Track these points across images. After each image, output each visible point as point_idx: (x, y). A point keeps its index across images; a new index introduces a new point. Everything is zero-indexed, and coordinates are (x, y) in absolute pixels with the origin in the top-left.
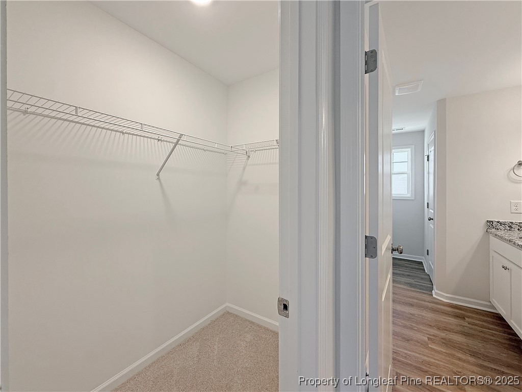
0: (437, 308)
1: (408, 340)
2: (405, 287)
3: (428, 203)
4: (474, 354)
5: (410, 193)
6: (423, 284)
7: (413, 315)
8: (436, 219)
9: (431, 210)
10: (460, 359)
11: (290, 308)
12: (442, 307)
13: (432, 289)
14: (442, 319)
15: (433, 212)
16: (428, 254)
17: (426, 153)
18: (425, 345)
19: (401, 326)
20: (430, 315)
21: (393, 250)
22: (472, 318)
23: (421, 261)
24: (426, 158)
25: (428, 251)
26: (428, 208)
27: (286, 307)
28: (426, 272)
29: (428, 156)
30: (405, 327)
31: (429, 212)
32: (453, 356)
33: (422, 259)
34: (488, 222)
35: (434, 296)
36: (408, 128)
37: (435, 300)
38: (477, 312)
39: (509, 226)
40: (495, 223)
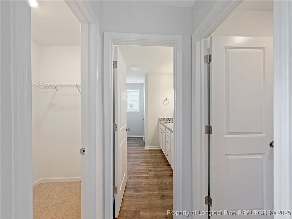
0: (146, 152)
1: (134, 165)
2: (136, 147)
3: (144, 113)
4: (153, 163)
7: (137, 156)
10: (149, 165)
11: (86, 151)
12: (147, 151)
13: (144, 146)
14: (146, 155)
18: (139, 165)
19: (132, 161)
20: (142, 155)
21: (126, 130)
22: (154, 152)
25: (144, 132)
26: (144, 115)
27: (84, 151)
28: (144, 140)
30: (134, 161)
32: (147, 165)
33: (143, 136)
34: (159, 118)
35: (145, 148)
36: (138, 82)
37: (145, 150)
38: (156, 150)
39: (164, 119)
40: (161, 119)
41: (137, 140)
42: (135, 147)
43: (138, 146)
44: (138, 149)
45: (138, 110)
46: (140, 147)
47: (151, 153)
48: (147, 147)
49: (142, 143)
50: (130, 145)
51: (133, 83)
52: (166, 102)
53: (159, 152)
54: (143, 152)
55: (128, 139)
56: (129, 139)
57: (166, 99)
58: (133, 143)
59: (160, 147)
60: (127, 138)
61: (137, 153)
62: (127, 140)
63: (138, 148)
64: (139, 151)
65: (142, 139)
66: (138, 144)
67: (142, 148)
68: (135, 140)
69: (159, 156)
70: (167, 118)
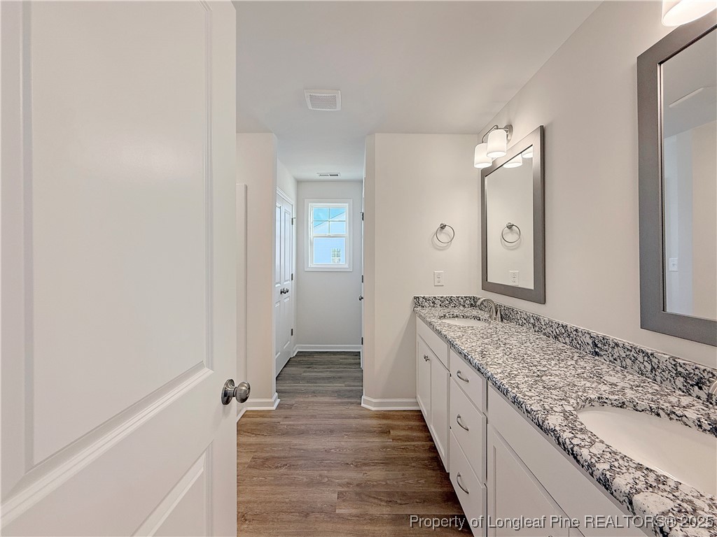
2: (330, 400)
3: (363, 276)
5: (348, 263)
6: (354, 388)
13: (362, 393)
14: (364, 444)
16: (362, 343)
17: (362, 211)
20: (349, 444)
22: (397, 428)
23: (360, 351)
25: (362, 339)
28: (361, 366)
29: (363, 214)
33: (360, 348)
34: (415, 298)
35: (362, 405)
36: (344, 175)
37: (362, 412)
38: (404, 415)
39: (433, 302)
40: (421, 299)
42: (327, 399)
43: (339, 394)
44: (337, 410)
45: (347, 266)
46: (346, 400)
51: (330, 177)
52: (443, 237)
53: (411, 429)
54: (354, 422)
56: (317, 358)
57: (443, 227)
58: (323, 378)
59: (417, 404)
61: (332, 431)
63: (339, 404)
64: (337, 421)
65: (358, 361)
66: (340, 385)
67: (352, 403)
68: (332, 363)
69: (414, 450)
70: (445, 296)
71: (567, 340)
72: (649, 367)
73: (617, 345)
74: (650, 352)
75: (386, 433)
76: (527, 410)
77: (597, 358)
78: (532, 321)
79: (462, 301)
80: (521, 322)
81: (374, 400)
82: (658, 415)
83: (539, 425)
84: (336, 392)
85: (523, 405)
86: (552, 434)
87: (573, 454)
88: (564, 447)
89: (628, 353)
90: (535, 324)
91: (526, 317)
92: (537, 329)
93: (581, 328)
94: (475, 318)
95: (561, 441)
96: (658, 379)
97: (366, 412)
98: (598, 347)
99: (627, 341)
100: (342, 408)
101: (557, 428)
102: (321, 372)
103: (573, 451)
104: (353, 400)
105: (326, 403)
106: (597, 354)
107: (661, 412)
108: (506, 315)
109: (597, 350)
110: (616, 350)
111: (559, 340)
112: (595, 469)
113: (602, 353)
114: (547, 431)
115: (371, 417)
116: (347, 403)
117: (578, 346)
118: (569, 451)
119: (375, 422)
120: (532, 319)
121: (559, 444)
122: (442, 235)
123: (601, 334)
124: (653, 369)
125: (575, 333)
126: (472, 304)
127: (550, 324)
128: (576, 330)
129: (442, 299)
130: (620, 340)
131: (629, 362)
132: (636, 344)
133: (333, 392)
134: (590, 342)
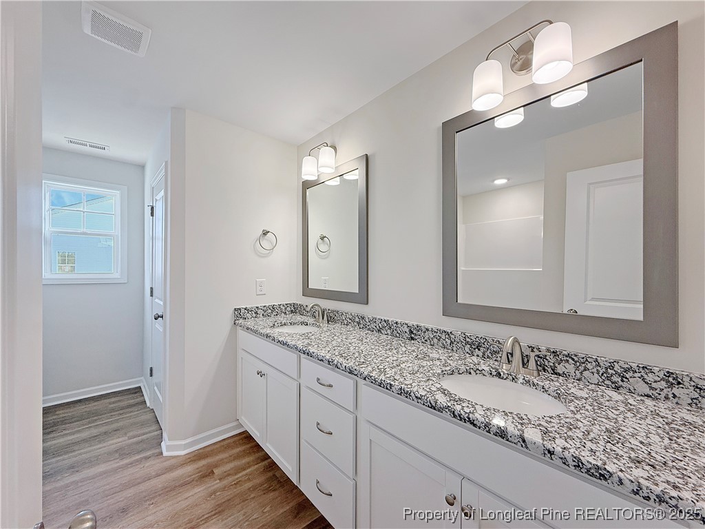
3: (152, 288)
5: (119, 270)
6: (144, 437)
8: (167, 316)
9: (157, 300)
12: (180, 471)
13: (160, 438)
15: (162, 303)
16: (151, 376)
17: (148, 202)
23: (139, 385)
24: (148, 211)
25: (151, 370)
26: (152, 296)
28: (148, 404)
29: (152, 208)
31: (156, 304)
33: (140, 382)
34: (236, 310)
35: (165, 454)
37: (167, 464)
38: (224, 445)
39: (255, 312)
40: (243, 311)
41: (113, 410)
42: (102, 468)
43: (121, 453)
46: (137, 457)
47: (207, 474)
48: (174, 447)
49: (143, 424)
50: (67, 460)
51: (88, 149)
52: (266, 244)
53: (237, 457)
54: (158, 483)
55: (51, 418)
56: (62, 413)
57: (265, 233)
58: (85, 440)
59: (240, 426)
60: (46, 411)
61: (125, 511)
62: (48, 429)
63: (126, 467)
65: (140, 399)
66: (120, 440)
67: (147, 458)
68: (97, 413)
69: (249, 479)
70: (267, 305)
71: (389, 332)
72: (449, 342)
73: (427, 330)
74: (449, 331)
75: (209, 475)
76: (416, 397)
77: (413, 342)
78: (357, 320)
79: (284, 308)
80: (346, 322)
81: (183, 442)
82: (470, 373)
83: (432, 407)
84: (116, 451)
85: (412, 394)
86: (447, 410)
87: (470, 421)
88: (460, 418)
89: (435, 334)
90: (361, 322)
91: (351, 317)
92: (362, 326)
93: (399, 321)
94: (302, 323)
95: (456, 414)
96: (455, 349)
97: (173, 461)
98: (413, 334)
99: (435, 327)
100: (131, 470)
101: (449, 404)
102: (78, 432)
103: (469, 418)
104: (148, 453)
105: (101, 474)
106: (412, 339)
107: (472, 371)
108: (331, 318)
109: (413, 336)
110: (426, 334)
111: (381, 333)
112: (491, 426)
113: (416, 338)
114: (441, 410)
115: (182, 465)
116: (139, 461)
117: (398, 335)
118: (465, 420)
119: (189, 469)
120: (357, 318)
121: (455, 416)
122: (264, 241)
123: (415, 324)
124: (451, 343)
125: (395, 325)
126: (292, 311)
127: (374, 320)
128: (397, 323)
129: (265, 309)
130: (430, 326)
131: (435, 340)
132: (439, 328)
133: (110, 454)
134: (407, 330)
